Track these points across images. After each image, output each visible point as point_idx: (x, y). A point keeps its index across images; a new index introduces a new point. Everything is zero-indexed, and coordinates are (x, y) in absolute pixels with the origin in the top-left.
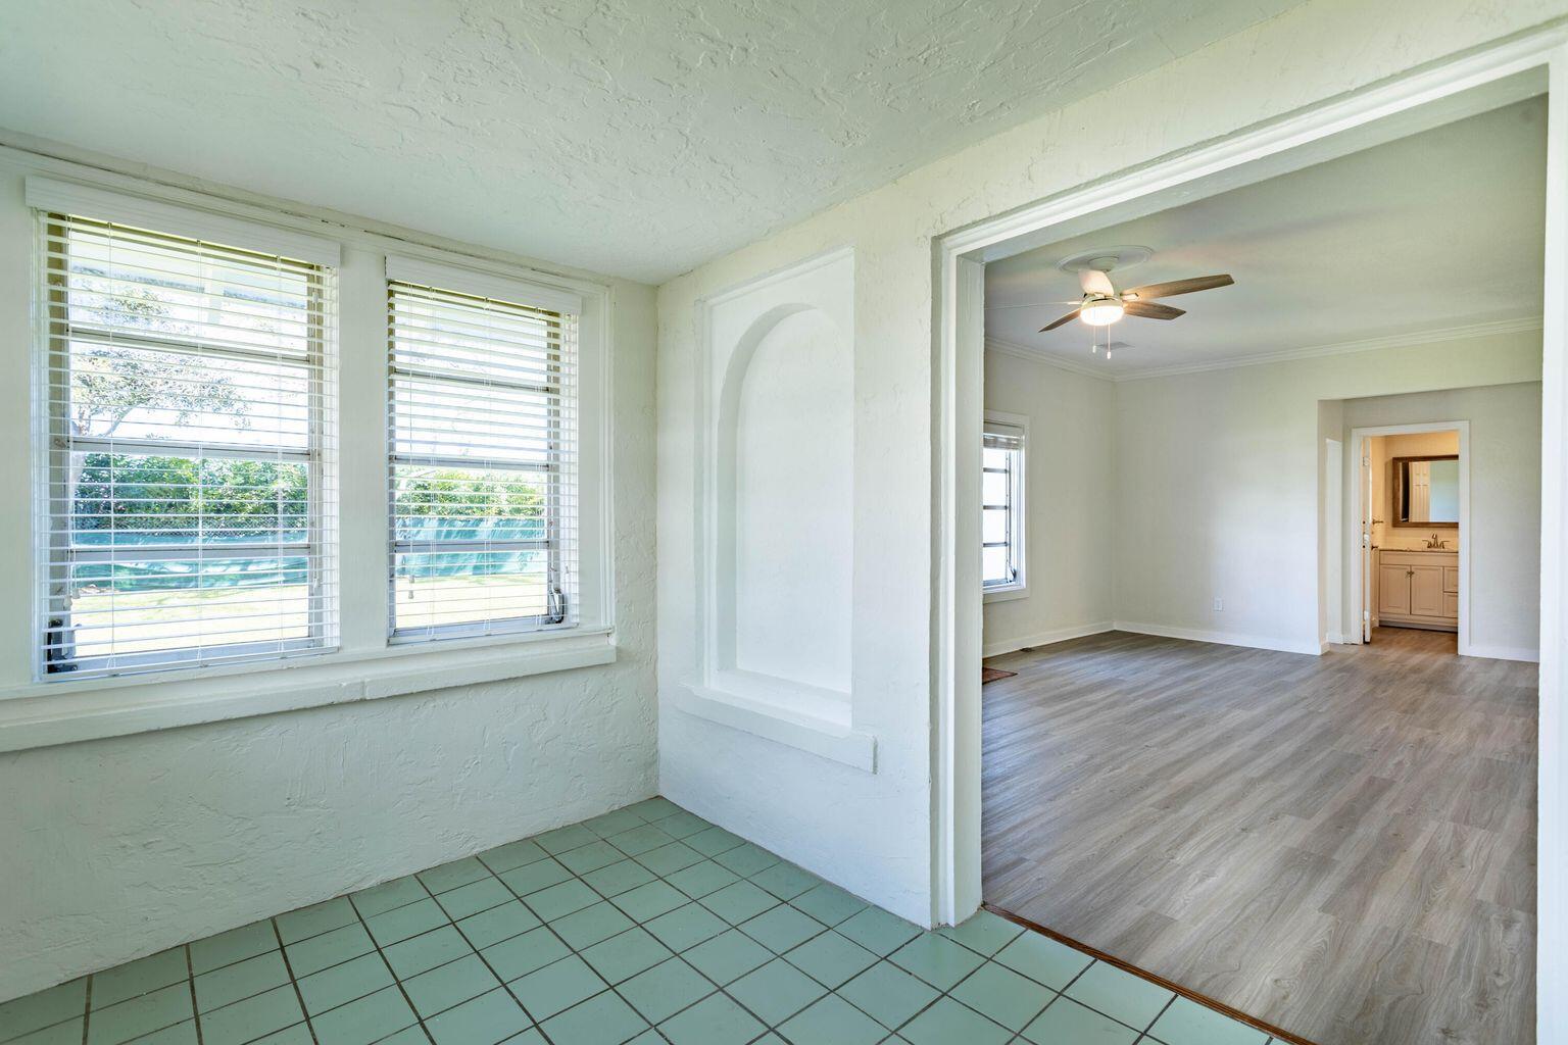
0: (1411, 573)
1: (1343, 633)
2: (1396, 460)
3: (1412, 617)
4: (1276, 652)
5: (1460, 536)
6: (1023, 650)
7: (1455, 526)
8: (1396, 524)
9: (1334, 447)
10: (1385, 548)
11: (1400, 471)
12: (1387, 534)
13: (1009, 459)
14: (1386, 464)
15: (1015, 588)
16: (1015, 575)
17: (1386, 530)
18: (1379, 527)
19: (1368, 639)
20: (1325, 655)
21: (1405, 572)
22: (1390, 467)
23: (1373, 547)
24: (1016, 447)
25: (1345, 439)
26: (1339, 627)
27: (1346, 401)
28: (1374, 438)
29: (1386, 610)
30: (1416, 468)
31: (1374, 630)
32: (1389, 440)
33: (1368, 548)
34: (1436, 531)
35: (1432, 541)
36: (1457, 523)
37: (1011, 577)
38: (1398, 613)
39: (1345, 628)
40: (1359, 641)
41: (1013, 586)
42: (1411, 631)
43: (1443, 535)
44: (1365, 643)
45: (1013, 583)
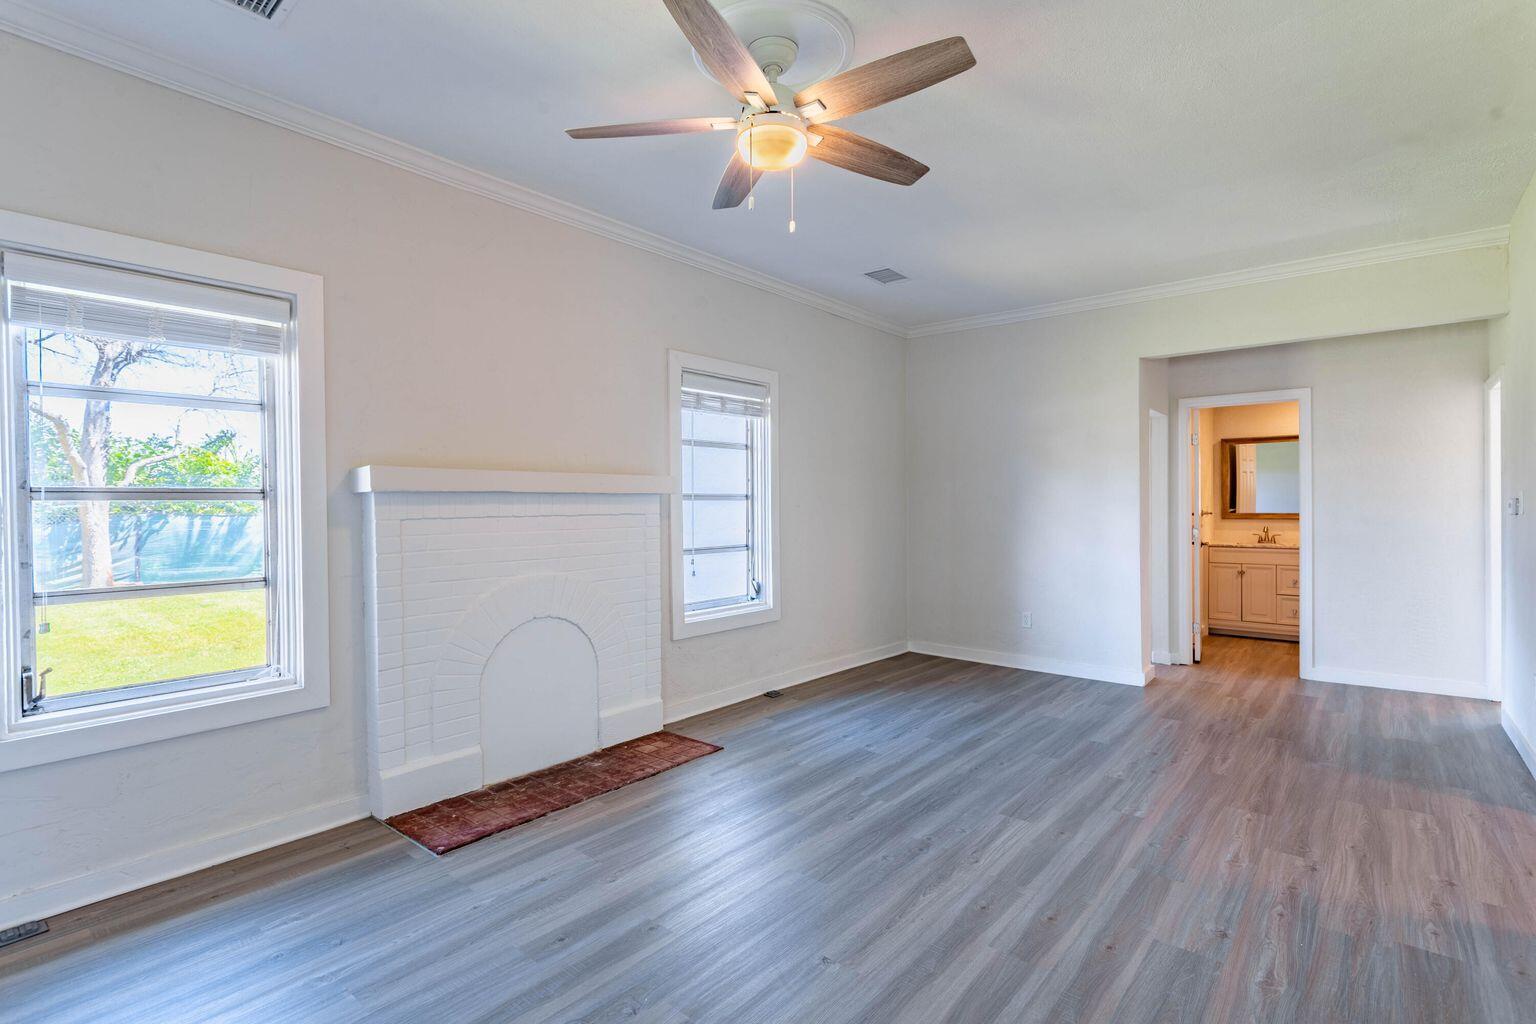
0: (1242, 573)
1: (1170, 652)
2: (1224, 441)
3: (1244, 624)
4: (1093, 682)
5: (1302, 529)
6: (768, 695)
7: (1294, 517)
8: (1225, 516)
9: (1159, 421)
10: (1216, 543)
11: (1228, 454)
12: (1216, 528)
13: (750, 430)
14: (1214, 446)
15: (762, 608)
16: (758, 592)
17: (1215, 521)
18: (1208, 519)
19: (1198, 658)
20: (1152, 684)
21: (1235, 571)
22: (1218, 448)
23: (1202, 544)
24: (759, 412)
25: (1172, 413)
26: (1166, 642)
27: (1174, 361)
28: (1202, 411)
29: (1216, 616)
30: (1243, 451)
31: (1204, 641)
32: (1217, 413)
33: (1198, 544)
34: (1267, 524)
35: (1263, 535)
36: (1298, 515)
37: (753, 593)
38: (1229, 621)
39: (1173, 646)
40: (1188, 660)
41: (757, 606)
42: (1243, 641)
43: (1275, 528)
44: (1195, 662)
45: (756, 601)
